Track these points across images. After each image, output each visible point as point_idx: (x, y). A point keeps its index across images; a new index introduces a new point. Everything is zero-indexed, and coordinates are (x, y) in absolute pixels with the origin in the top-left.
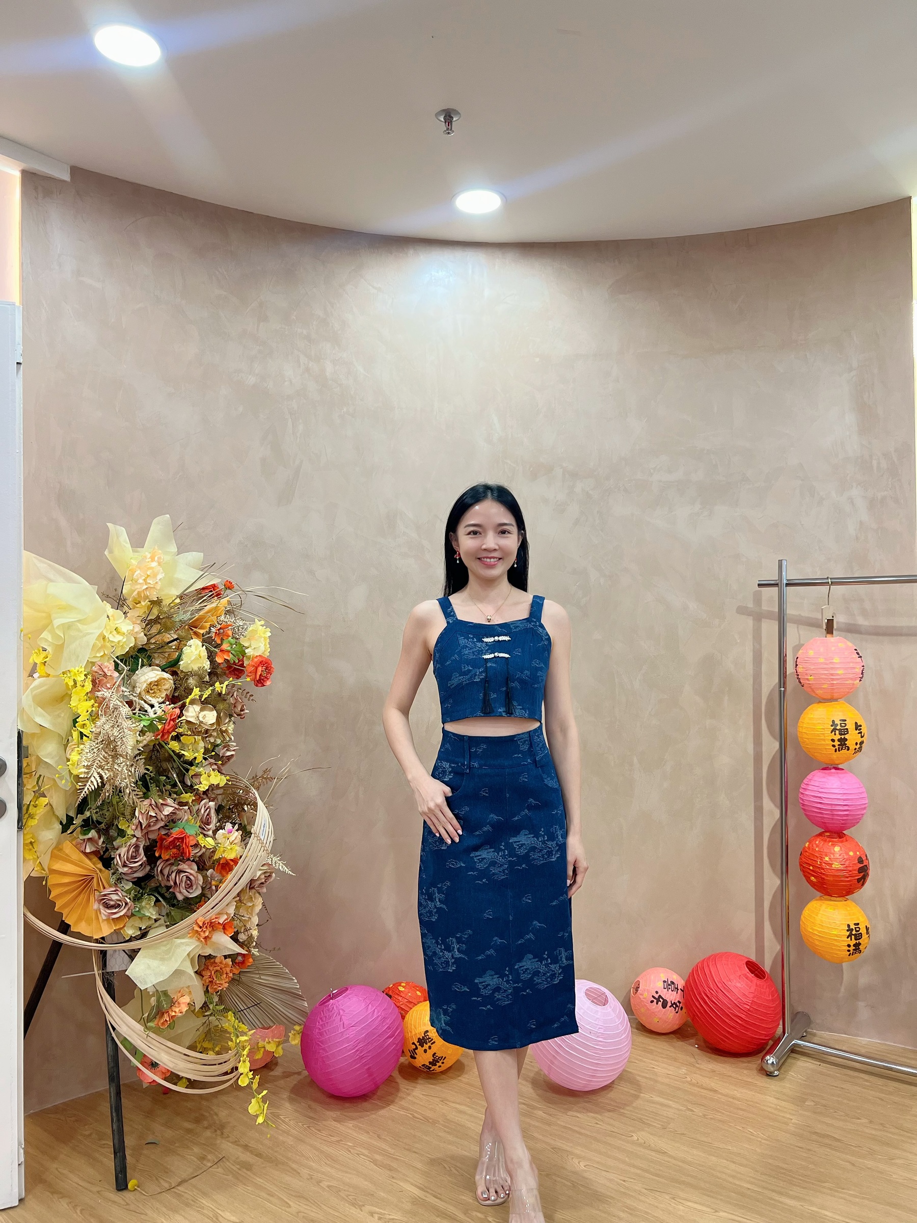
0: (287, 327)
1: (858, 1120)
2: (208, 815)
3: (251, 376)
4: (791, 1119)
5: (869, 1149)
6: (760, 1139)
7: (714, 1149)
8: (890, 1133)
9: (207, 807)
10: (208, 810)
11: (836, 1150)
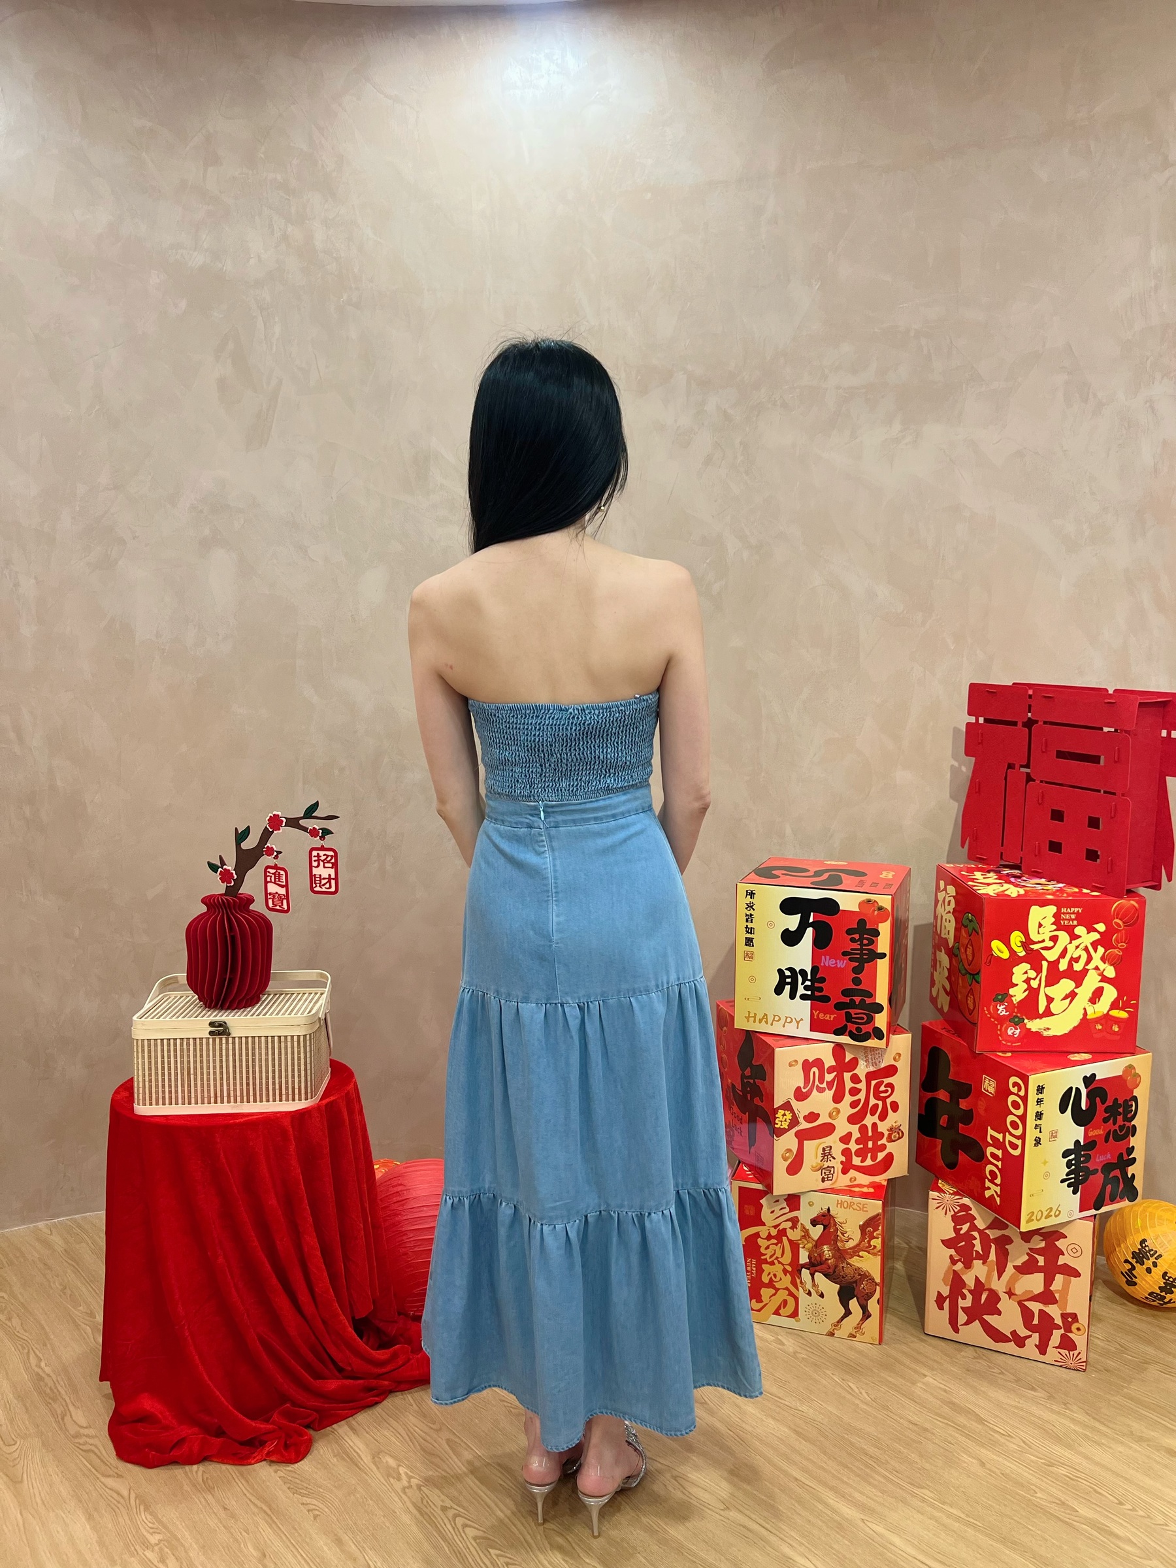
0: (251, 172)
1: (1033, 1393)
3: (196, 254)
4: (925, 1376)
5: (1024, 1442)
6: (857, 1402)
7: (779, 1407)
8: (1073, 1420)
11: (967, 1436)
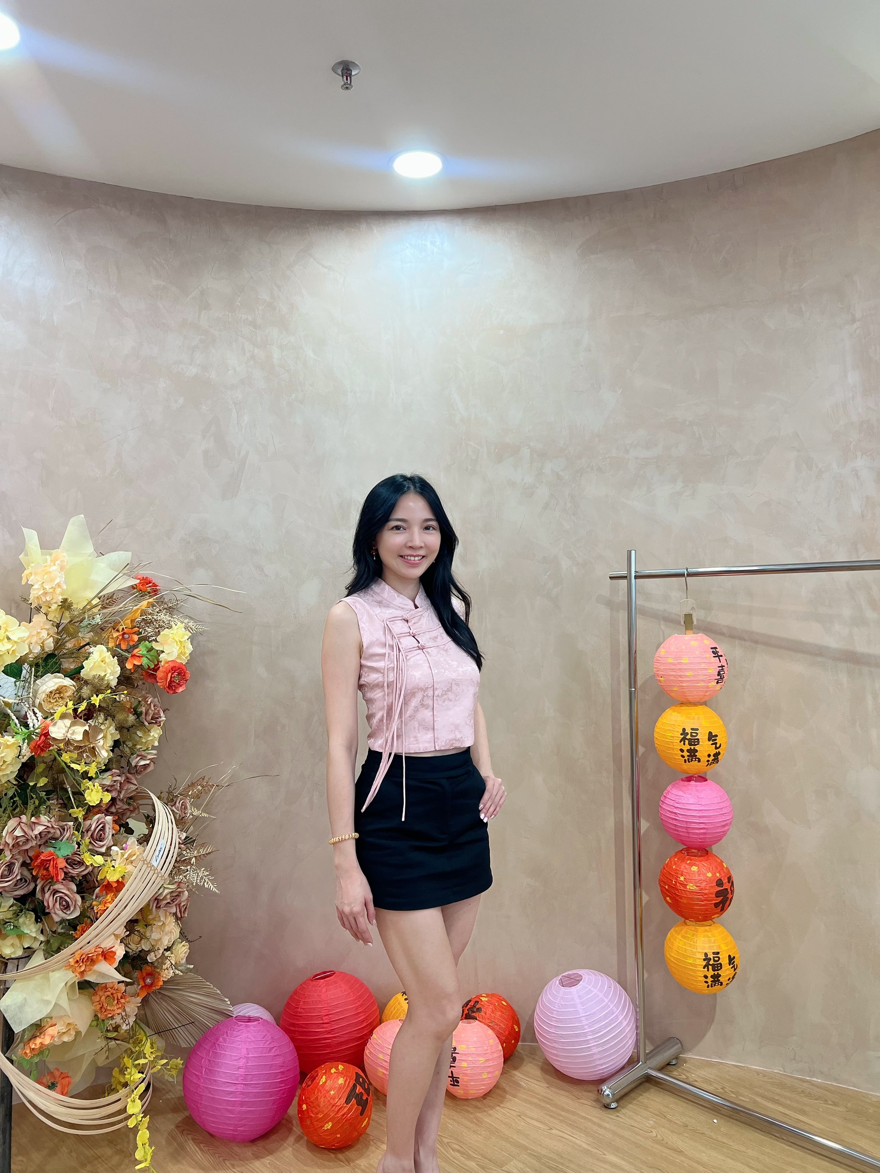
0: (231, 314)
2: (100, 830)
3: (192, 367)
9: (100, 822)
10: (101, 826)
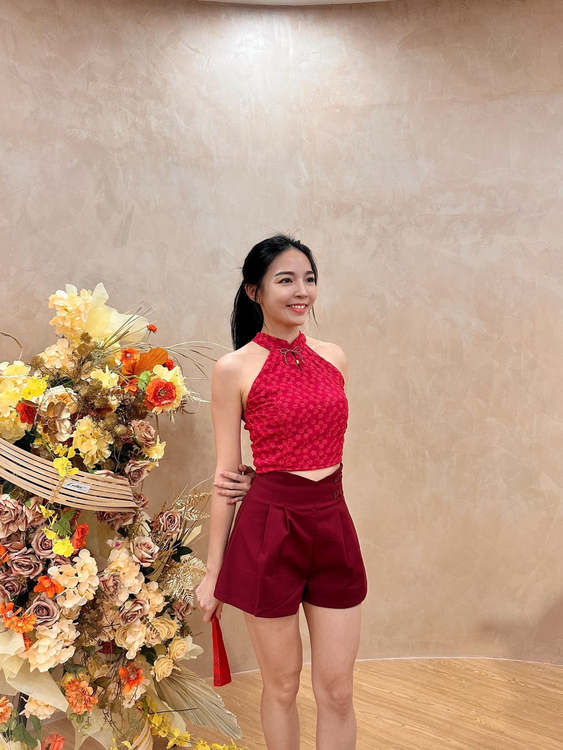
0: (114, 86)
3: (83, 131)
